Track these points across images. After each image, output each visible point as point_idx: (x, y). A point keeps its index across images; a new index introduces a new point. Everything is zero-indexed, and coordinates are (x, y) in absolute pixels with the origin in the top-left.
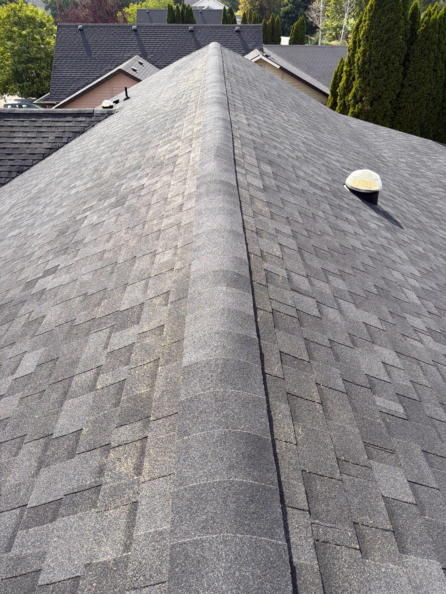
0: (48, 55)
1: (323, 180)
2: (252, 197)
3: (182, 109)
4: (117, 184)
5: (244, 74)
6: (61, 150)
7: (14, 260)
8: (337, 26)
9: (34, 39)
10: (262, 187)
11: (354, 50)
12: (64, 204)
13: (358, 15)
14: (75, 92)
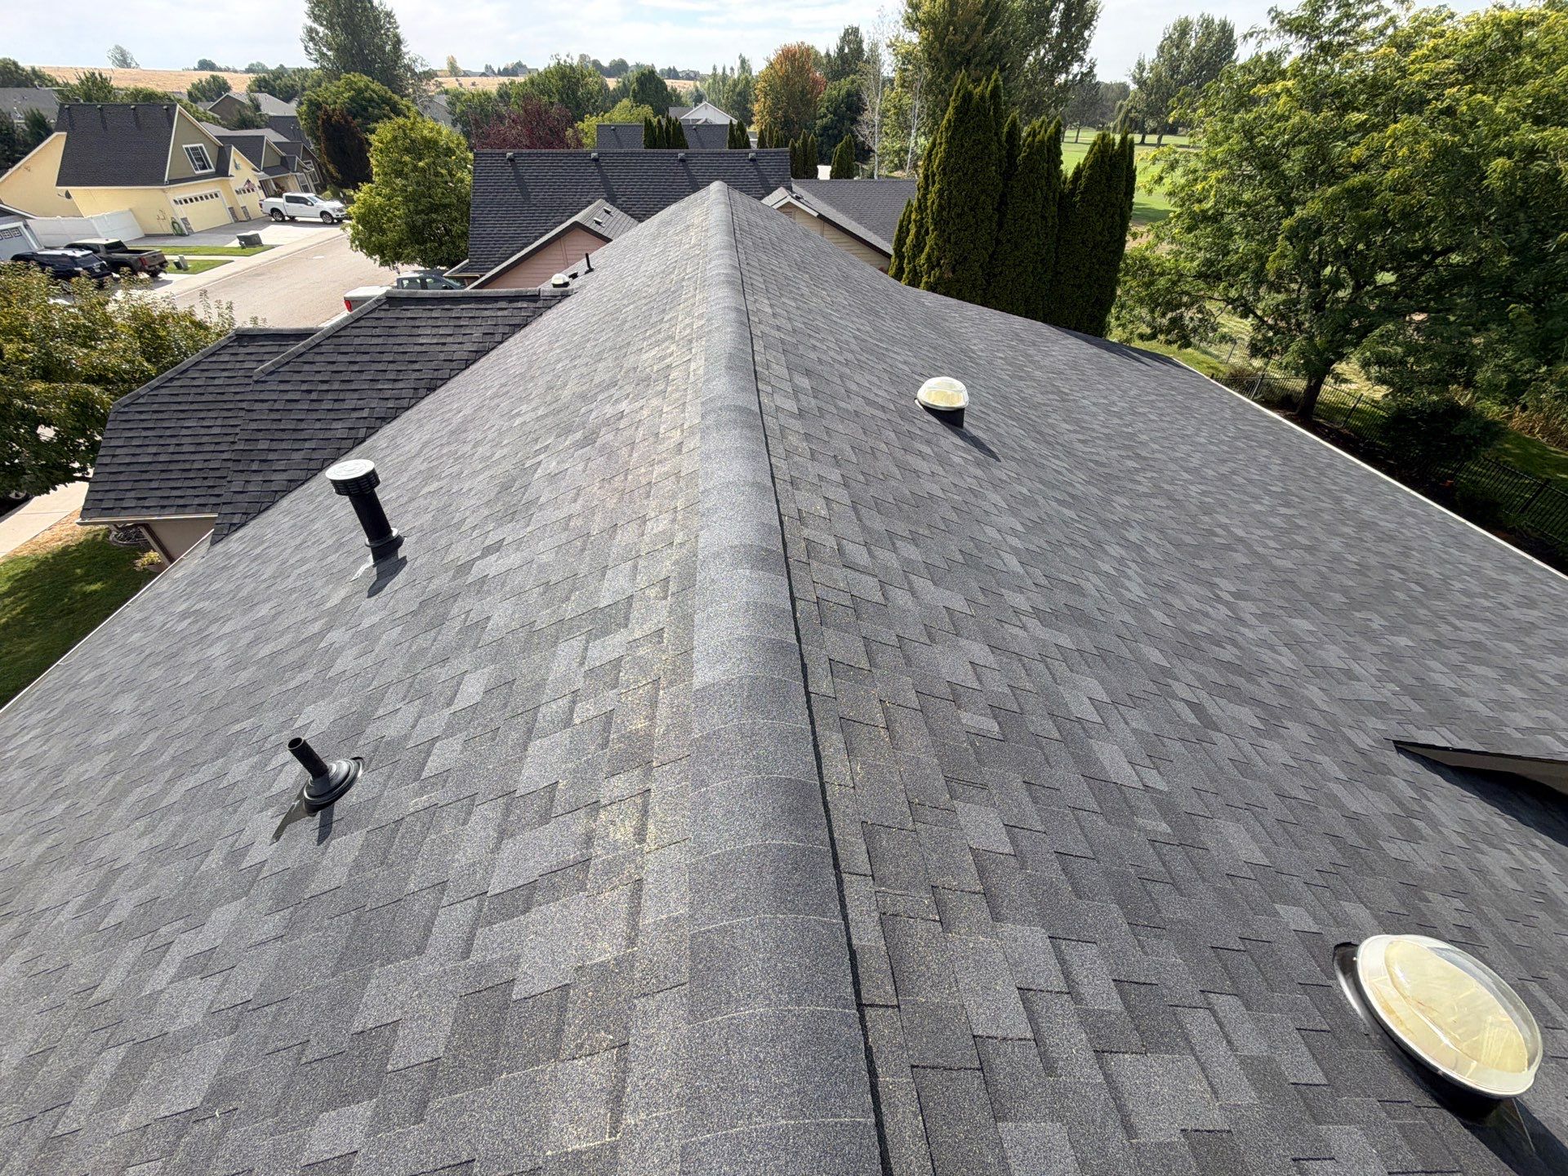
0: (461, 199)
1: (884, 394)
2: (782, 428)
3: (674, 292)
4: (583, 410)
5: (765, 232)
6: (493, 353)
7: (435, 531)
8: (901, 149)
9: (437, 174)
10: (797, 412)
11: (926, 188)
12: (504, 443)
13: (931, 132)
14: (507, 258)
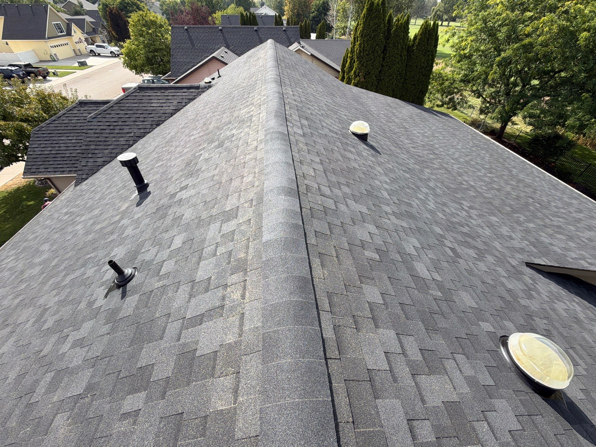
0: (167, 46)
1: (337, 128)
2: (297, 141)
3: (254, 85)
4: (218, 133)
5: (290, 61)
6: (182, 110)
7: (161, 181)
8: (344, 27)
9: (157, 36)
10: (302, 134)
11: (354, 43)
12: (187, 146)
13: (357, 19)
14: (186, 72)
